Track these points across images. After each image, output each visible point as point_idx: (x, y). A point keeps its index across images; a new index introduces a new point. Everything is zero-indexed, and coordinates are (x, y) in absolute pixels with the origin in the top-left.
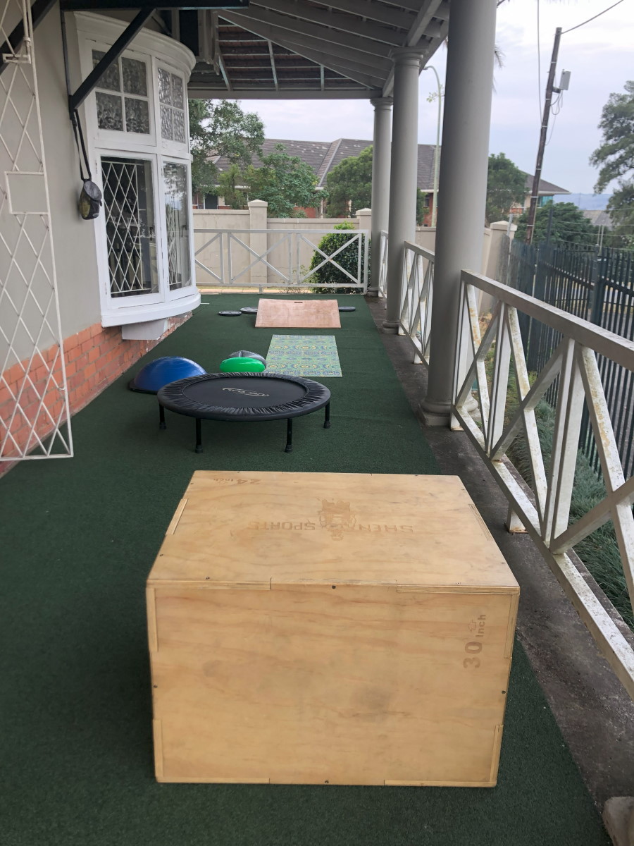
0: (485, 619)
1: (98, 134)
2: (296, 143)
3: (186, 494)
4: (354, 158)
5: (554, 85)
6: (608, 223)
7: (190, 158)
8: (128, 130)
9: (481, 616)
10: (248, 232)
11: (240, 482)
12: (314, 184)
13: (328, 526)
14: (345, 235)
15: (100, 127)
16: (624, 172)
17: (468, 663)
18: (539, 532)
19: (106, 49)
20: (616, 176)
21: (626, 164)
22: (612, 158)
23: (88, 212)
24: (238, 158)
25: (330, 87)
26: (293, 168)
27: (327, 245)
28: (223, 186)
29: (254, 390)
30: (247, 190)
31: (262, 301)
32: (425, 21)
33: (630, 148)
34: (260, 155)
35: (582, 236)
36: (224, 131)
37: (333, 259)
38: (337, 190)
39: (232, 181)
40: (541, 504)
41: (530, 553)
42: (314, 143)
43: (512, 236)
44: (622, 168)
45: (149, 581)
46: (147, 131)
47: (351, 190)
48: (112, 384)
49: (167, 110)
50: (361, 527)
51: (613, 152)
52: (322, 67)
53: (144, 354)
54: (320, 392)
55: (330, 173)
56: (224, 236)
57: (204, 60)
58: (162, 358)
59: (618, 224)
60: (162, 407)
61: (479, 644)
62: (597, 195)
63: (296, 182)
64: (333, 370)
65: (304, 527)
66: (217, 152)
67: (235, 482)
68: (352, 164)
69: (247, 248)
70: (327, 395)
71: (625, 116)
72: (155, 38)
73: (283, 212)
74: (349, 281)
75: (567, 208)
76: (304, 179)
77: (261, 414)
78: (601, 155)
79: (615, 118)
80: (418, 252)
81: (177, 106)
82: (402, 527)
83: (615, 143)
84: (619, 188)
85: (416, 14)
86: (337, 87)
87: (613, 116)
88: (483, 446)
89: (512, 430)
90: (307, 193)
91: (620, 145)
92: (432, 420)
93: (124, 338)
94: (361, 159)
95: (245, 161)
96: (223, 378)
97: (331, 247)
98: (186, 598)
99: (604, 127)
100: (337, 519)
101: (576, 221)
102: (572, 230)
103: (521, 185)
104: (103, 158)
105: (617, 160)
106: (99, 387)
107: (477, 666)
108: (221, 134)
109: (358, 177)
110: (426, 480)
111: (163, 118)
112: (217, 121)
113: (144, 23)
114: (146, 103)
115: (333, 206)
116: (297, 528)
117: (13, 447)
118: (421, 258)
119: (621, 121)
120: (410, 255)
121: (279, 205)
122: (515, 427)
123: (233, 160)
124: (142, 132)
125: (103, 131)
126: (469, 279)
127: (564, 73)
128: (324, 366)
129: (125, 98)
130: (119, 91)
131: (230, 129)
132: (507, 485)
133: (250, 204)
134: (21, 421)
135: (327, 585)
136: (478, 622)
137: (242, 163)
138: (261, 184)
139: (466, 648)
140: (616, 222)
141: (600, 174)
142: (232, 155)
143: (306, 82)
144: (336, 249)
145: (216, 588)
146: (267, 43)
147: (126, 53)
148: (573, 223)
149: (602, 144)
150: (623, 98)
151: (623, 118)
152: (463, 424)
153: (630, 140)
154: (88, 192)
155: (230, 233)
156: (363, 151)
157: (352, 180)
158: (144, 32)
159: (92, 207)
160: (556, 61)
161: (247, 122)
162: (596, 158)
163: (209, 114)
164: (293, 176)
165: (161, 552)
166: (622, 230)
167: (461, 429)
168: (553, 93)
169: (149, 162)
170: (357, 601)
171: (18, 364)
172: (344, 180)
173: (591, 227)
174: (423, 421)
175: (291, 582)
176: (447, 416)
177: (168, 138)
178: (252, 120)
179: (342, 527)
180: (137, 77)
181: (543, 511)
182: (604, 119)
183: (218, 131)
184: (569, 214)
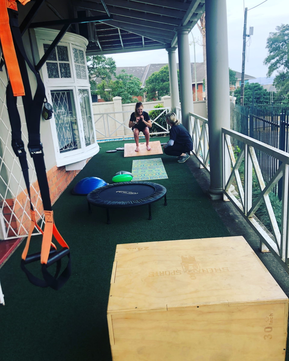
0: (273, 316)
1: (48, 81)
2: (130, 68)
3: (115, 259)
4: (157, 72)
5: (246, 33)
6: (274, 90)
7: (89, 85)
8: (61, 77)
9: (271, 314)
10: (114, 113)
11: (139, 249)
12: (140, 86)
13: (187, 272)
14: (160, 110)
15: (49, 77)
16: (279, 67)
17: (266, 337)
18: (278, 254)
19: (50, 43)
20: (276, 69)
21: (280, 63)
22: (273, 61)
23: (47, 117)
24: (105, 78)
25: (147, 45)
26: (130, 80)
27: (152, 115)
28: (99, 90)
29: (130, 191)
30: (110, 91)
31: (126, 145)
32: (190, 15)
33: (281, 56)
34: (115, 75)
35: (264, 97)
36: (98, 66)
37: (155, 121)
38: (151, 87)
39: (103, 88)
40: (278, 241)
41: (274, 263)
42: (138, 67)
43: (234, 102)
44: (278, 65)
45: (108, 312)
46: (70, 76)
47: (157, 87)
48: (64, 192)
49: (78, 66)
50: (203, 271)
51: (273, 58)
52: (143, 37)
53: (76, 175)
54: (161, 189)
55: (147, 80)
56: (105, 116)
57: (91, 41)
58: (86, 178)
59: (279, 90)
60: (89, 203)
61: (271, 328)
62: (268, 78)
63: (132, 85)
64: (164, 175)
65: (176, 273)
66: (95, 76)
67: (137, 249)
68: (157, 75)
69: (114, 119)
70: (165, 191)
71: (277, 42)
72: (70, 35)
73: (128, 99)
74: (163, 130)
75: (256, 85)
76: (136, 84)
77: (136, 204)
78: (268, 60)
79: (273, 43)
80: (197, 118)
81: (82, 64)
82: (223, 268)
83: (274, 54)
84: (278, 74)
85: (186, 12)
86: (150, 44)
87: (272, 43)
88: (242, 210)
89: (258, 204)
90: (137, 90)
91: (276, 55)
92: (214, 197)
93: (66, 170)
94: (160, 72)
95: (108, 78)
96: (115, 186)
97: (154, 116)
98: (126, 318)
99: (268, 48)
100: (191, 267)
101: (260, 91)
102: (258, 95)
103: (233, 77)
104: (51, 91)
105: (276, 62)
106: (58, 194)
107: (271, 338)
108: (97, 67)
109: (160, 80)
110: (228, 240)
111: (76, 70)
112: (94, 62)
113: (67, 30)
114: (69, 64)
115: (149, 94)
116: (173, 274)
117: (23, 230)
118: (198, 120)
119: (276, 44)
120: (192, 119)
121: (125, 97)
122: (259, 203)
123: (103, 78)
124: (67, 77)
125: (51, 79)
126: (225, 132)
127: (250, 28)
128: (159, 174)
129: (59, 63)
130: (57, 60)
131: (100, 65)
132: (258, 230)
133: (114, 98)
134: (26, 217)
135: (195, 306)
136: (269, 317)
137: (107, 79)
138: (116, 88)
139: (265, 330)
140: (278, 89)
141: (269, 69)
142: (102, 76)
143: (136, 44)
144: (156, 117)
145: (141, 312)
146: (117, 29)
147: (59, 44)
148: (259, 92)
149: (268, 55)
150: (275, 34)
151: (276, 43)
152: (229, 198)
153: (281, 52)
154: (47, 107)
155: (107, 114)
156: (161, 69)
157: (157, 82)
158: (67, 34)
159: (49, 115)
160: (246, 23)
161: (108, 61)
162: (266, 62)
163: (91, 59)
164: (130, 83)
165: (110, 294)
166: (281, 93)
167: (229, 200)
168: (246, 37)
169: (72, 90)
170: (210, 313)
171: (23, 191)
172: (153, 82)
173: (267, 93)
174: (211, 198)
175: (176, 306)
176: (221, 195)
177: (79, 78)
178: (110, 60)
179: (194, 271)
180: (64, 53)
181: (279, 244)
182: (268, 44)
183: (95, 66)
184: (257, 88)
